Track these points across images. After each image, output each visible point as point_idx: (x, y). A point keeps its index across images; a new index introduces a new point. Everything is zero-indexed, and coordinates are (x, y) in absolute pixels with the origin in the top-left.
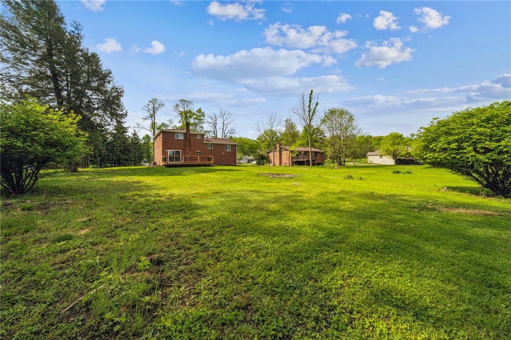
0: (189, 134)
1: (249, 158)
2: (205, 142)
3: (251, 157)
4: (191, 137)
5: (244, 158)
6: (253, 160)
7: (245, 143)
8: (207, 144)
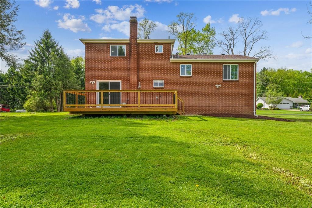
0: (138, 44)
1: (295, 100)
2: (172, 60)
3: (300, 100)
4: (142, 50)
5: (284, 101)
6: (303, 104)
7: (289, 78)
8: (178, 64)
